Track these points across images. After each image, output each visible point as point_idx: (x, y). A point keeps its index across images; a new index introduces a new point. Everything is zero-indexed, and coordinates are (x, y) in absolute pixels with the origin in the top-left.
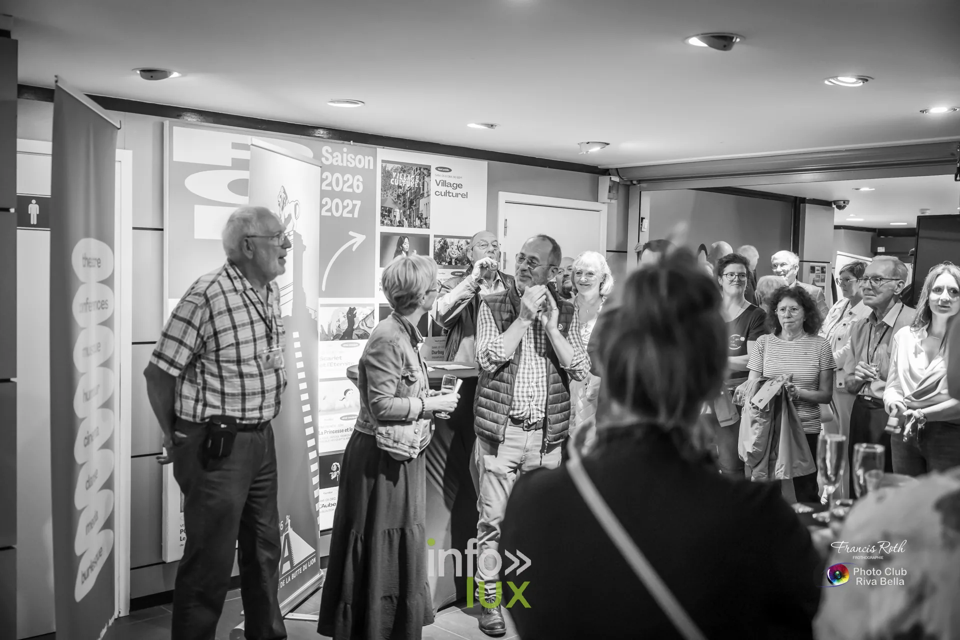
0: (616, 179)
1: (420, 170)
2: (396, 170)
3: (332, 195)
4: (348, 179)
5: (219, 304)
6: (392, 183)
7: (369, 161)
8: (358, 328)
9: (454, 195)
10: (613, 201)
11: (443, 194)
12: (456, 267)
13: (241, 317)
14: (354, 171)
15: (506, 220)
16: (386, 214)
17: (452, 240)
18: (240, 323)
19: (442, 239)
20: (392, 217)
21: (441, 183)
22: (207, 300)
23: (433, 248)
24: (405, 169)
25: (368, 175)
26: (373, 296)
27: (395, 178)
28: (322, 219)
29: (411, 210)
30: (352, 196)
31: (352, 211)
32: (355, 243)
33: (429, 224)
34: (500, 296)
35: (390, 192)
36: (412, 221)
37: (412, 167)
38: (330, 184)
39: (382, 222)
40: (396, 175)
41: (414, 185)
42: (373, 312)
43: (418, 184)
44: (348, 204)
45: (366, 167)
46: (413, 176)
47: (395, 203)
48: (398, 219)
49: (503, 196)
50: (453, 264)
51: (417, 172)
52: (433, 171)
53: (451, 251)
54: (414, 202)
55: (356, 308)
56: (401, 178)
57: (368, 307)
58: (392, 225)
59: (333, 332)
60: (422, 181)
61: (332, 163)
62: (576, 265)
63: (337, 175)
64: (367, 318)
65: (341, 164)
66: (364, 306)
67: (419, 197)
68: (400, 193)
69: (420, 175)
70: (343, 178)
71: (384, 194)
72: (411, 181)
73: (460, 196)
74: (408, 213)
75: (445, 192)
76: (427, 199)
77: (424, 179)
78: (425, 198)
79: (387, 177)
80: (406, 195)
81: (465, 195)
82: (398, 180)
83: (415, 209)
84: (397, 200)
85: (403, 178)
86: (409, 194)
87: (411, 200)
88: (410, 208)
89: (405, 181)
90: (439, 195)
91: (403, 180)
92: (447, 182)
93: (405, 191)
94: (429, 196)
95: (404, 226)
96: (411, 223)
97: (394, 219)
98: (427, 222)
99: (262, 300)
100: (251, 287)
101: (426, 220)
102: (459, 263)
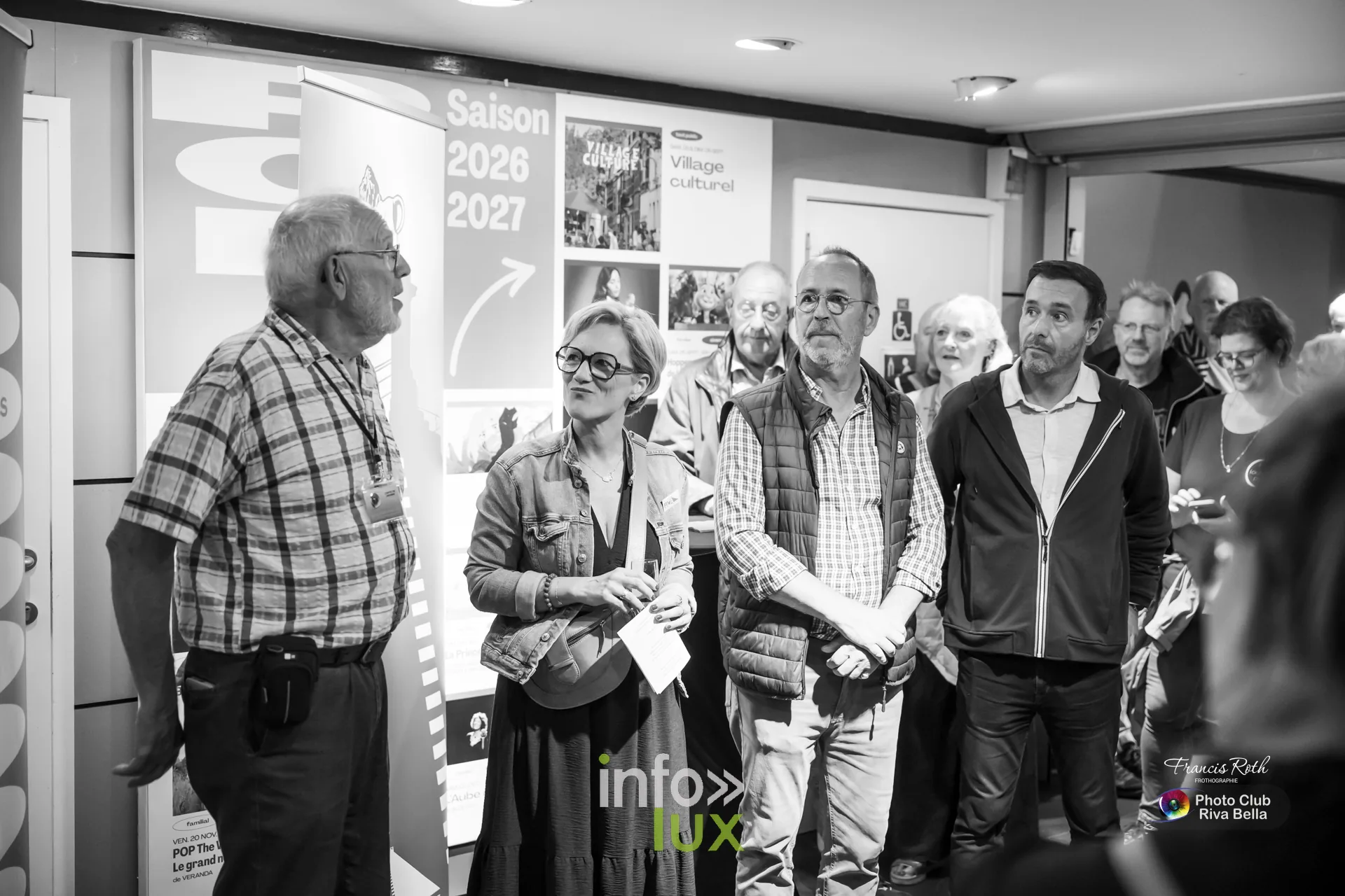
0: (1021, 153)
1: (641, 135)
2: (593, 137)
3: (468, 185)
4: (500, 155)
5: (268, 385)
6: (586, 163)
7: (541, 118)
9: (708, 185)
10: (1017, 198)
11: (686, 183)
12: (712, 326)
13: (314, 411)
14: (512, 139)
15: (809, 235)
16: (576, 223)
17: (704, 274)
18: (314, 424)
19: (685, 272)
20: (586, 229)
21: (681, 163)
22: (245, 377)
23: (668, 290)
24: (612, 135)
25: (538, 146)
27: (593, 152)
28: (450, 233)
29: (623, 215)
30: (507, 188)
31: (507, 219)
32: (514, 281)
33: (659, 243)
35: (581, 181)
37: (624, 131)
38: (464, 165)
39: (568, 240)
40: (595, 146)
41: (630, 166)
42: (550, 416)
43: (638, 165)
44: (499, 205)
45: (536, 131)
46: (627, 149)
47: (593, 202)
48: (598, 233)
49: (803, 187)
50: (707, 321)
51: (635, 141)
52: (666, 139)
53: (702, 296)
54: (628, 200)
55: (517, 409)
56: (603, 153)
57: (540, 408)
58: (586, 246)
59: (471, 456)
60: (645, 158)
61: (468, 125)
63: (479, 146)
64: (539, 429)
65: (485, 126)
66: (533, 405)
67: (639, 189)
68: (603, 182)
69: (640, 145)
70: (490, 152)
71: (571, 184)
72: (623, 158)
73: (718, 187)
74: (618, 221)
75: (690, 179)
76: (654, 193)
77: (648, 154)
78: (651, 191)
79: (576, 150)
80: (614, 185)
81: (729, 186)
82: (597, 156)
83: (632, 214)
84: (596, 195)
85: (608, 152)
86: (618, 184)
87: (624, 195)
88: (622, 211)
89: (611, 159)
90: (678, 185)
91: (608, 155)
92: (693, 160)
93: (612, 177)
94: (658, 187)
95: (611, 246)
96: (624, 241)
97: (590, 234)
98: (655, 240)
99: (351, 381)
100: (328, 353)
101: (654, 235)
102: (718, 319)
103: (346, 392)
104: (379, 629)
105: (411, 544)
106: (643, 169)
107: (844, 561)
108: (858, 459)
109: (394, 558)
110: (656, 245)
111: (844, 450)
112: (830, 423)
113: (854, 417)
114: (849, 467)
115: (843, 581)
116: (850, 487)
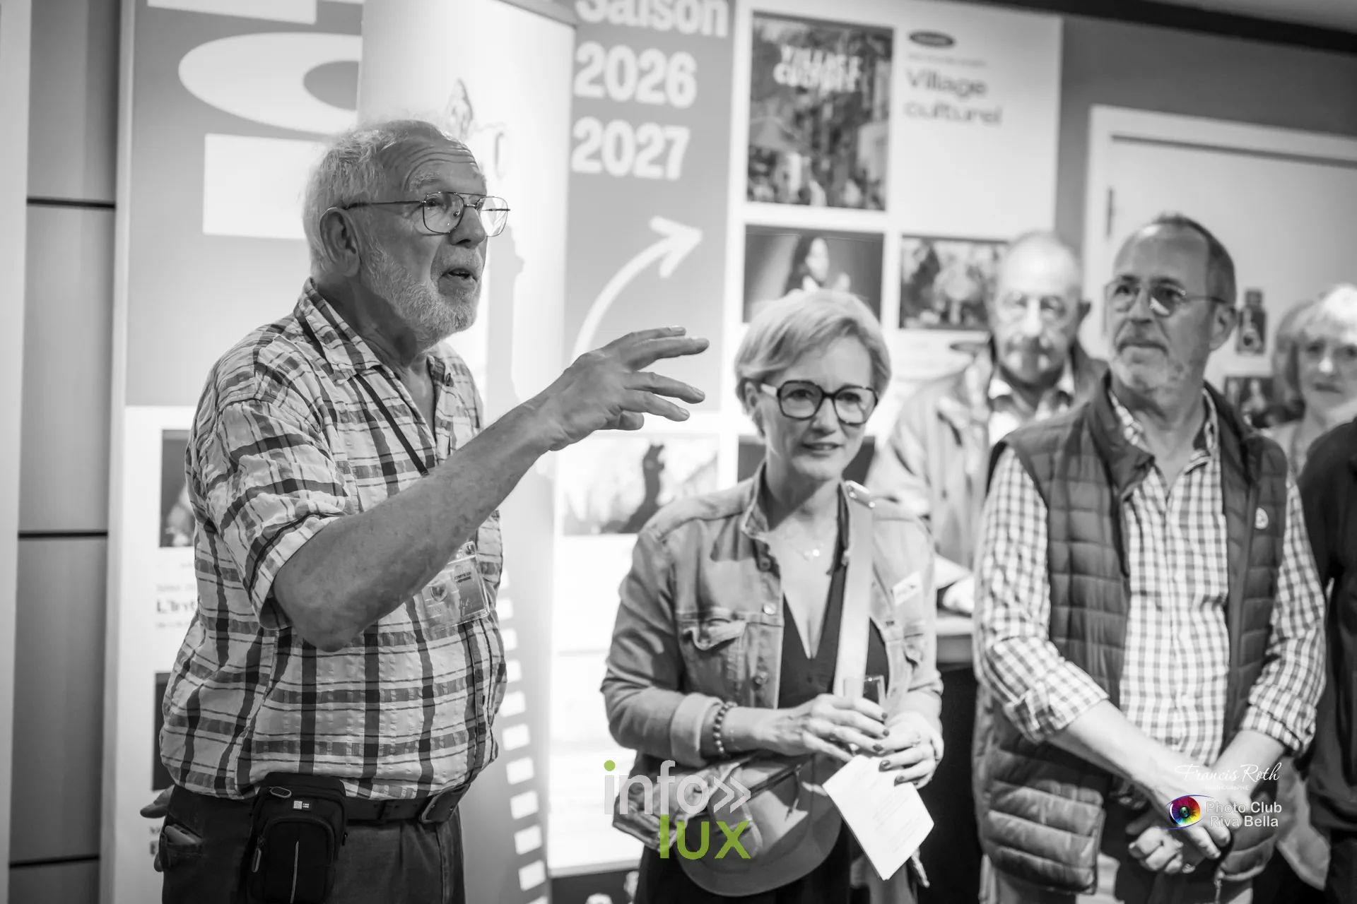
1: (863, 39)
2: (791, 41)
3: (604, 109)
4: (653, 65)
6: (781, 80)
7: (711, 11)
9: (962, 115)
11: (929, 112)
12: (963, 326)
14: (671, 42)
15: (1111, 193)
16: (763, 168)
19: (924, 244)
20: (777, 177)
21: (922, 79)
23: (898, 271)
24: (819, 37)
25: (709, 52)
26: (717, 410)
27: (790, 63)
28: (577, 182)
29: (834, 157)
30: (664, 115)
31: (661, 160)
32: (668, 253)
33: (886, 199)
34: (1064, 426)
35: (772, 105)
37: (838, 33)
38: (599, 80)
39: (751, 195)
40: (794, 54)
41: (845, 84)
42: (716, 457)
43: (858, 83)
44: (650, 139)
45: (707, 31)
46: (842, 59)
47: (788, 137)
48: (794, 184)
49: (1106, 120)
50: (955, 318)
51: (855, 46)
52: (901, 44)
53: (949, 281)
54: (842, 135)
56: (806, 64)
58: (777, 201)
59: (598, 512)
60: (868, 72)
61: (606, 20)
63: (621, 52)
64: (700, 475)
65: (631, 20)
66: (691, 438)
67: (858, 119)
68: (804, 109)
69: (861, 53)
70: (637, 60)
71: (759, 110)
72: (835, 73)
73: (978, 118)
75: (935, 104)
76: (879, 125)
77: (873, 66)
78: (876, 121)
79: (766, 59)
80: (821, 113)
81: (995, 114)
82: (797, 70)
83: (847, 155)
84: (793, 127)
85: (813, 64)
86: (827, 112)
87: (836, 127)
88: (832, 151)
89: (818, 74)
90: (917, 114)
91: (813, 69)
92: (941, 77)
93: (818, 101)
94: (886, 115)
95: (814, 202)
96: (833, 195)
97: (783, 184)
98: (881, 194)
99: (414, 405)
100: (378, 363)
101: (878, 187)
102: (971, 316)
103: (406, 423)
104: (444, 780)
105: (496, 651)
106: (865, 89)
107: (1165, 689)
108: (1194, 534)
109: (464, 674)
110: (882, 201)
111: (1174, 520)
112: (1152, 478)
113: (1190, 472)
114: (1180, 546)
115: (1162, 718)
116: (1181, 575)
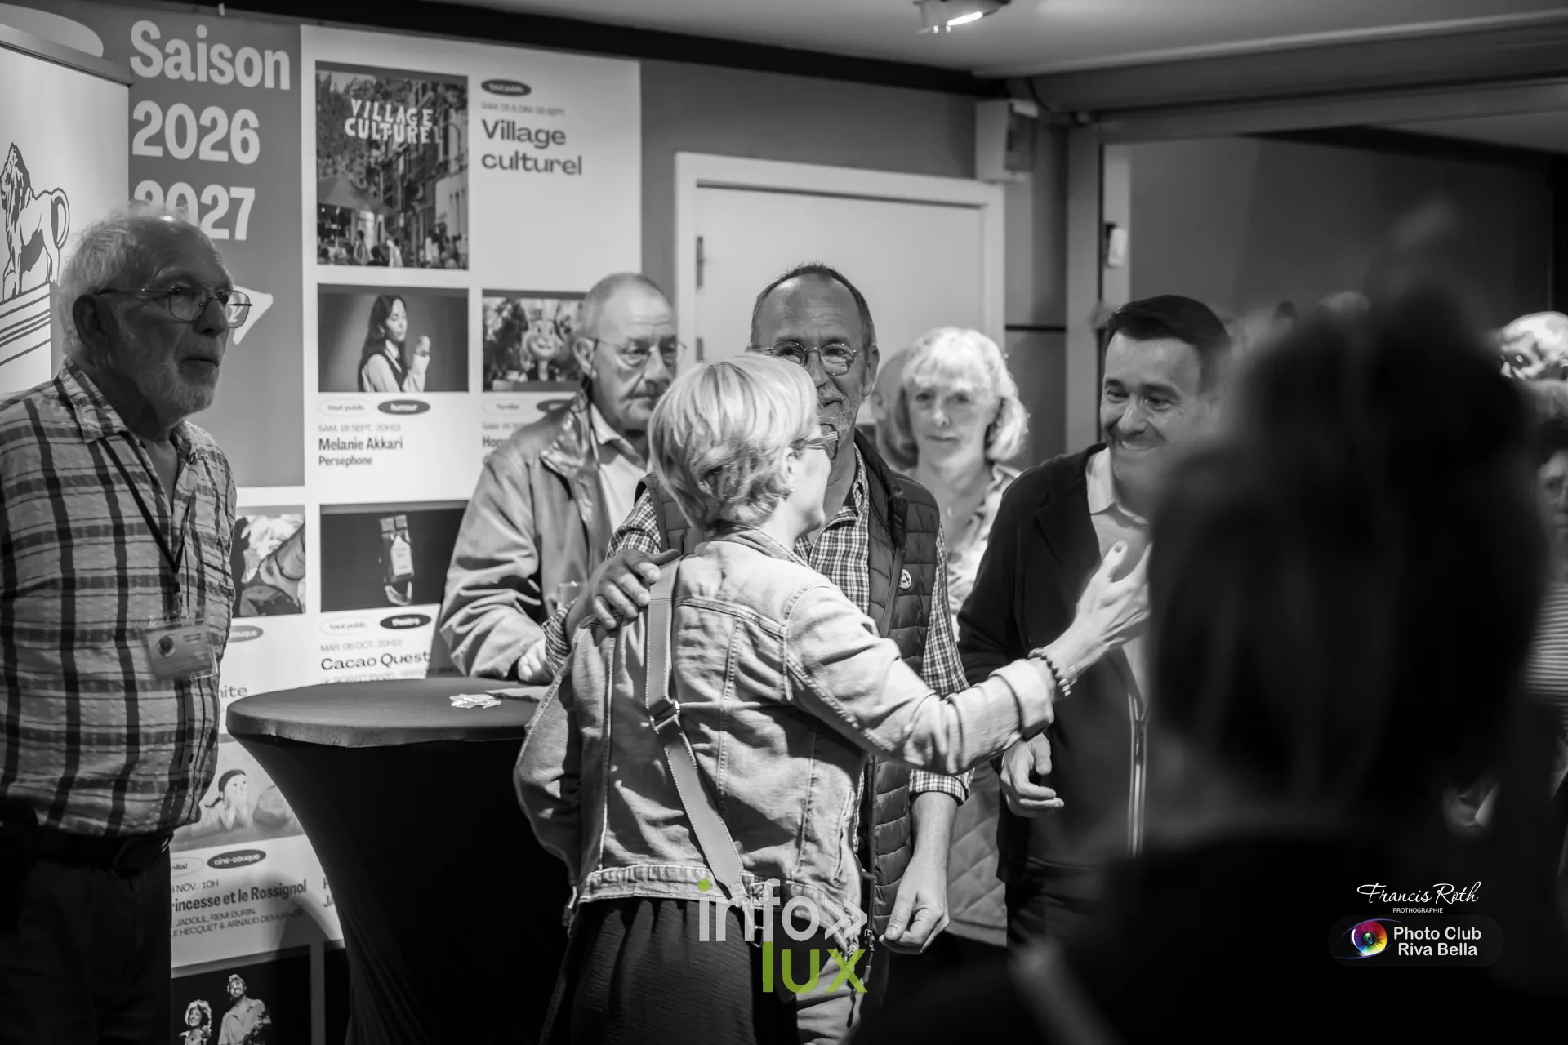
0: (1027, 109)
1: (435, 88)
2: (360, 93)
4: (214, 121)
6: (351, 133)
7: (277, 64)
8: (257, 580)
9: (541, 165)
10: (1021, 176)
11: (506, 163)
12: (550, 384)
14: (232, 98)
15: (700, 240)
16: (334, 226)
17: (538, 304)
19: (508, 301)
20: (352, 236)
21: (498, 131)
23: (481, 330)
24: (389, 88)
25: (275, 106)
26: (300, 482)
27: (360, 115)
29: (410, 213)
30: (229, 174)
31: (228, 222)
33: (467, 255)
35: (342, 163)
36: (414, 249)
37: (408, 83)
38: (158, 139)
40: (362, 108)
41: (418, 136)
42: (301, 531)
43: (431, 134)
44: (215, 200)
45: (270, 83)
46: (413, 110)
47: (361, 193)
48: (370, 243)
49: (690, 166)
50: (544, 377)
51: (426, 97)
52: (475, 94)
53: (536, 339)
54: (417, 191)
55: (250, 518)
56: (376, 117)
57: (285, 516)
58: (352, 262)
60: (441, 124)
61: (163, 75)
62: (917, 371)
63: (179, 109)
64: (285, 549)
65: (189, 76)
66: (273, 512)
67: (434, 172)
68: (376, 163)
69: (433, 104)
70: (198, 117)
71: (327, 165)
72: (407, 125)
73: (557, 168)
74: (402, 222)
75: (513, 154)
76: (457, 177)
77: (446, 117)
78: (452, 176)
79: (334, 113)
80: (394, 167)
81: (574, 166)
82: (367, 123)
83: (422, 211)
84: (365, 182)
85: (383, 116)
86: (401, 165)
87: (410, 182)
88: (407, 207)
89: (388, 126)
90: (494, 166)
91: (383, 121)
92: (518, 126)
93: (390, 155)
94: (463, 168)
95: (392, 262)
96: (412, 254)
97: (358, 243)
98: (461, 251)
101: (458, 244)
102: (560, 374)
105: (210, 715)
106: (439, 141)
109: (174, 728)
110: (463, 258)
